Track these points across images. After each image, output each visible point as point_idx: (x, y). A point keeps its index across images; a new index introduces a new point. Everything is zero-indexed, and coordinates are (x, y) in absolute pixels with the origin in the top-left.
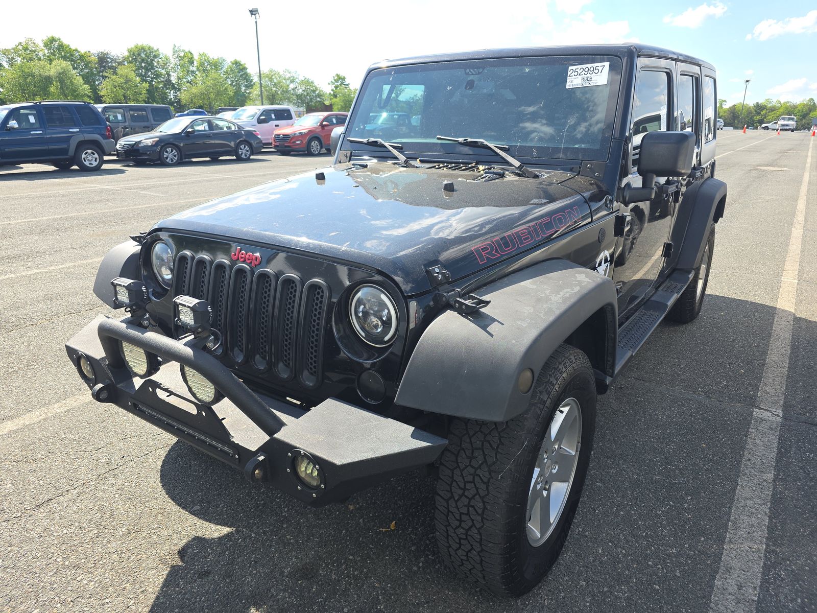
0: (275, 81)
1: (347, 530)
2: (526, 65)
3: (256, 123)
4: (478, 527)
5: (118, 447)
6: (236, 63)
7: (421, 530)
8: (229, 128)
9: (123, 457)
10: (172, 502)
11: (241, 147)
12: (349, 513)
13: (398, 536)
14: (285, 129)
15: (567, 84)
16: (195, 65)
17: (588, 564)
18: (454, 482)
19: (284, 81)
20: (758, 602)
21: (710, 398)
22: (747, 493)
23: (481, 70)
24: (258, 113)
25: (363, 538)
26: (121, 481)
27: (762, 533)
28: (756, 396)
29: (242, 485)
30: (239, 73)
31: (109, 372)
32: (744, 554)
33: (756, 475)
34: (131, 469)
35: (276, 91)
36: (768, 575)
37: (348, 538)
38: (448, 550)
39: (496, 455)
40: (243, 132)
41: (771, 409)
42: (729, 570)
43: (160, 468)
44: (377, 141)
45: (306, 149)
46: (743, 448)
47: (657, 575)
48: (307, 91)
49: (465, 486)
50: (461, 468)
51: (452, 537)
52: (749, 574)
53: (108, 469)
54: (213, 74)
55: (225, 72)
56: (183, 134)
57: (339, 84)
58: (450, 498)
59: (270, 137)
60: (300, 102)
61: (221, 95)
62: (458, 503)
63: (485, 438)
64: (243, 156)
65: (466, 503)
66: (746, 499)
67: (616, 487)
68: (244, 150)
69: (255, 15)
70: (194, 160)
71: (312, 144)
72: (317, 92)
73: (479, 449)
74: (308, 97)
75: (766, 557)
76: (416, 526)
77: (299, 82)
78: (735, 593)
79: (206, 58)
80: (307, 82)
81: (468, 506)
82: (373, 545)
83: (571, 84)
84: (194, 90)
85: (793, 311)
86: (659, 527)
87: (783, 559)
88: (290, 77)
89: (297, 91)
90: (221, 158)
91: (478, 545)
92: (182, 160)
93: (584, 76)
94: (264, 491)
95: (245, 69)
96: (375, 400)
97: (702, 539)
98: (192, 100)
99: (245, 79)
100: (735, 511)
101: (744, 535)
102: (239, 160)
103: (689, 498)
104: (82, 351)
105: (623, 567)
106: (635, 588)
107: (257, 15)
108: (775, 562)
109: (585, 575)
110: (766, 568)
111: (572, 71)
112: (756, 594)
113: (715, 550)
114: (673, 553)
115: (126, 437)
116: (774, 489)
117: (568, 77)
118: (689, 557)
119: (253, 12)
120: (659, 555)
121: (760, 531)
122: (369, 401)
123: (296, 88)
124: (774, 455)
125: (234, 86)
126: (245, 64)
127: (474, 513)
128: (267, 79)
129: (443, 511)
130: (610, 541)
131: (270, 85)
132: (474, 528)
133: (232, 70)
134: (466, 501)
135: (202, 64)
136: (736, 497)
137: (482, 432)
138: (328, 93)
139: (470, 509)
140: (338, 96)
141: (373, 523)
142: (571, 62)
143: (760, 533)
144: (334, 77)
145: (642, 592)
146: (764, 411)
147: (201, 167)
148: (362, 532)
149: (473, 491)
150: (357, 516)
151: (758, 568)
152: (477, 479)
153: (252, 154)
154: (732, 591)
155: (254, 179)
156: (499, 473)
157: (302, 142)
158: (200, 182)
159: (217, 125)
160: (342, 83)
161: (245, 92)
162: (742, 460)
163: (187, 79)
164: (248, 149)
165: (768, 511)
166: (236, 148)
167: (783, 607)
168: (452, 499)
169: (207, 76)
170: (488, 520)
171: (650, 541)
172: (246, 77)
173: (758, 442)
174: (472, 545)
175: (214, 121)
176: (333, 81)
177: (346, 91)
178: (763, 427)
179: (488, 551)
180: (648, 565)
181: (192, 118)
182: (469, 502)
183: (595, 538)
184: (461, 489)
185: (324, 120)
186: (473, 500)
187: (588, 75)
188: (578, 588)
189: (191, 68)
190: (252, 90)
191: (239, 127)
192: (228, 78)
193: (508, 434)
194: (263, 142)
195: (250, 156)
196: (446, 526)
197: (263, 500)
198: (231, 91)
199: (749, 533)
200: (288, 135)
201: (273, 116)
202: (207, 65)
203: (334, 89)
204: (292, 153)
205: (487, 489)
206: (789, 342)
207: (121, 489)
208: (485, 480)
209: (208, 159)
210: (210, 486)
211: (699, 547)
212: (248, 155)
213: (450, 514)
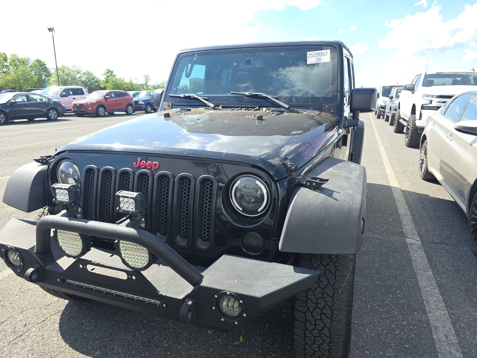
0: (66, 72)
1: (213, 348)
2: (282, 51)
3: (59, 97)
4: (328, 327)
5: (18, 319)
6: (38, 61)
7: (260, 338)
8: (42, 100)
9: (25, 325)
10: (77, 352)
11: (51, 111)
12: (210, 336)
13: (247, 346)
14: (80, 100)
15: (308, 62)
16: (8, 62)
17: (365, 340)
18: (309, 300)
19: (72, 72)
20: (459, 343)
21: (383, 235)
22: (425, 284)
23: (254, 54)
24: (60, 91)
25: (225, 351)
26: (30, 343)
27: (442, 305)
28: (403, 232)
29: (127, 330)
30: (41, 67)
31: (38, 258)
32: (439, 318)
33: (424, 274)
34: (35, 334)
35: (67, 78)
36: (456, 327)
37: (216, 353)
38: (304, 346)
39: (335, 277)
40: (51, 102)
41: (414, 238)
42: (436, 328)
43: (58, 329)
44: (190, 96)
45: (95, 113)
46: (411, 260)
47: (403, 339)
48: (88, 79)
49: (317, 301)
50: (313, 290)
51: (308, 337)
52: (447, 328)
53: (16, 337)
54: (21, 68)
55: (30, 66)
56: (8, 104)
57: (109, 75)
58: (307, 311)
59: (69, 106)
60: (84, 85)
61: (29, 81)
62: (313, 314)
63: (325, 268)
64: (52, 118)
65: (319, 312)
66: (426, 287)
67: (359, 291)
68: (53, 114)
69: (52, 31)
70: (16, 121)
71: (99, 109)
72: (95, 80)
73: (323, 275)
74: (90, 82)
75: (450, 317)
76: (256, 337)
77: (83, 73)
78: (446, 341)
79: (16, 57)
80: (89, 74)
81: (321, 314)
82: (233, 355)
83: (310, 61)
84: (9, 77)
85: (399, 187)
86: (391, 311)
87: (458, 317)
88: (76, 70)
89: (81, 79)
90: (36, 119)
91: (329, 339)
92: (8, 121)
93: (316, 57)
94: (144, 332)
95: (44, 64)
96: (255, 252)
97: (416, 313)
98: (7, 84)
99: (45, 71)
100: (423, 295)
101: (435, 308)
102: (50, 120)
103: (399, 291)
104: (11, 245)
105: (384, 338)
106: (396, 349)
107: (53, 32)
108: (455, 319)
109: (367, 347)
110: (454, 323)
111: (309, 55)
112: (456, 339)
113: (425, 318)
114: (405, 324)
115: (23, 310)
116: (436, 279)
117: (307, 58)
118: (414, 325)
119: (50, 30)
120: (399, 327)
121: (441, 303)
122: (250, 253)
123: (81, 77)
124: (427, 261)
125: (37, 75)
126: (44, 62)
127: (325, 318)
128: (61, 71)
129: (301, 321)
130: (371, 324)
131: (62, 75)
132: (325, 328)
133: (35, 65)
134: (319, 311)
135: (13, 61)
136: (420, 287)
137: (322, 264)
138: (102, 80)
139: (322, 316)
140: (109, 82)
141: (228, 340)
142: (308, 50)
143: (441, 304)
144: (105, 71)
145: (400, 350)
146: (411, 239)
147: (23, 125)
148: (223, 347)
149: (324, 304)
150: (215, 338)
151: (449, 325)
152: (325, 295)
153: (59, 116)
154: (444, 340)
155: (64, 131)
156: (340, 289)
157: (93, 108)
158: (24, 134)
159: (32, 98)
160: (111, 75)
161: (45, 79)
162: (413, 266)
163: (2, 70)
164: (56, 113)
165: (439, 292)
166: (47, 112)
167: (471, 343)
168: (309, 311)
169: (17, 69)
170: (335, 321)
171: (391, 320)
172: (46, 70)
173: (416, 255)
174: (323, 340)
175: (30, 95)
176: (105, 73)
177: (114, 79)
178: (414, 247)
179: (335, 341)
180: (396, 334)
181: (14, 94)
182: (321, 311)
183: (362, 324)
184: (314, 303)
185: (107, 95)
186: (324, 309)
187: (319, 57)
188: (366, 356)
189: (5, 64)
190: (50, 78)
191: (49, 99)
192: (33, 70)
193: (340, 263)
194: (66, 109)
195: (57, 118)
196: (304, 331)
197: (146, 338)
198: (35, 78)
199: (436, 306)
200: (83, 104)
201: (71, 93)
202: (17, 62)
203: (106, 78)
204: (85, 115)
205: (333, 301)
206: (405, 203)
207: (32, 350)
208: (331, 295)
209: (26, 120)
210: (103, 335)
211: (416, 318)
212: (56, 117)
213: (308, 322)
